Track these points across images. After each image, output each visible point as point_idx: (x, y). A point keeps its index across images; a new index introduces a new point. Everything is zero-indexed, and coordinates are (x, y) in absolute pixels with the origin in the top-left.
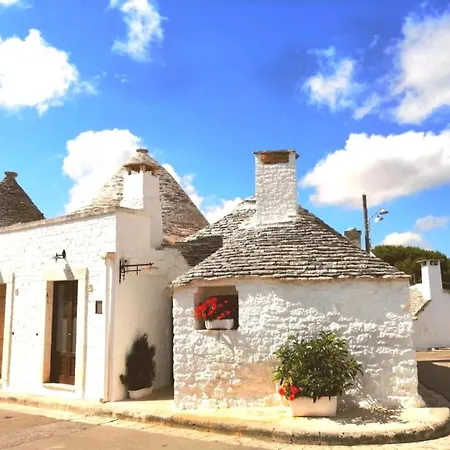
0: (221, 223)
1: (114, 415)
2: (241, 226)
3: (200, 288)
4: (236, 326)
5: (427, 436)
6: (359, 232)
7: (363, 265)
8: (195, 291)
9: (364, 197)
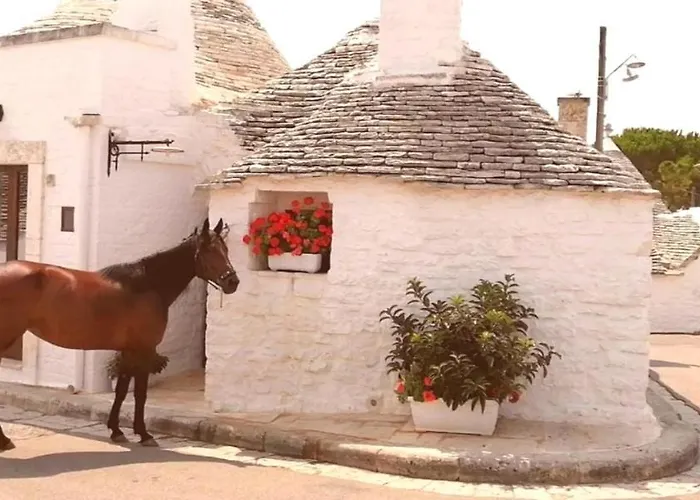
0: (312, 69)
1: (93, 416)
2: (349, 78)
3: (260, 192)
4: (324, 267)
5: (647, 473)
6: (587, 100)
7: (571, 167)
8: (252, 197)
9: (603, 31)
